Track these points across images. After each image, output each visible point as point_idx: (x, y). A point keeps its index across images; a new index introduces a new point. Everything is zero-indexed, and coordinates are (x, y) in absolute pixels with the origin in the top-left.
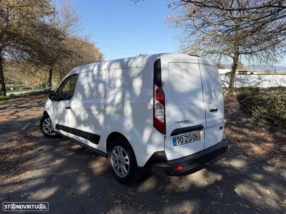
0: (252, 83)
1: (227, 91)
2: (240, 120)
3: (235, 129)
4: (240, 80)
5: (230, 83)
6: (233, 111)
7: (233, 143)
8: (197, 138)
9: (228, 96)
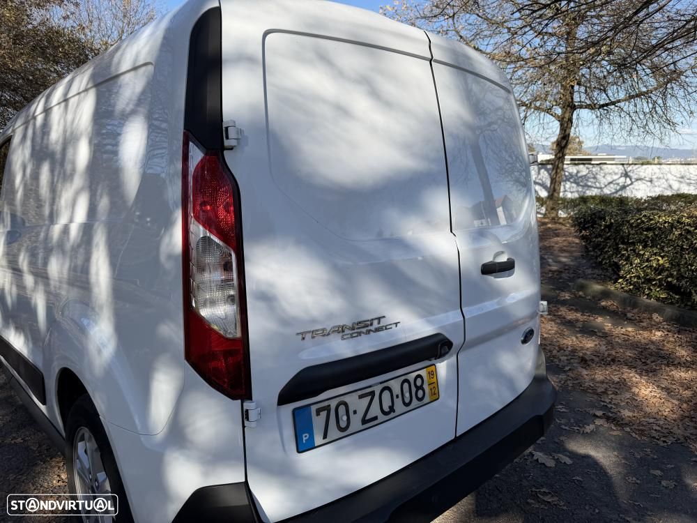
0: (606, 186)
1: (543, 208)
2: (582, 287)
3: (569, 317)
4: (576, 180)
5: (552, 187)
6: (560, 262)
7: (567, 368)
8: (420, 394)
9: (546, 220)
